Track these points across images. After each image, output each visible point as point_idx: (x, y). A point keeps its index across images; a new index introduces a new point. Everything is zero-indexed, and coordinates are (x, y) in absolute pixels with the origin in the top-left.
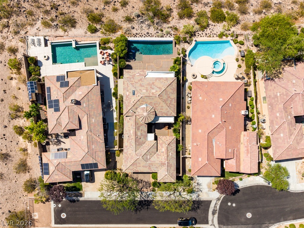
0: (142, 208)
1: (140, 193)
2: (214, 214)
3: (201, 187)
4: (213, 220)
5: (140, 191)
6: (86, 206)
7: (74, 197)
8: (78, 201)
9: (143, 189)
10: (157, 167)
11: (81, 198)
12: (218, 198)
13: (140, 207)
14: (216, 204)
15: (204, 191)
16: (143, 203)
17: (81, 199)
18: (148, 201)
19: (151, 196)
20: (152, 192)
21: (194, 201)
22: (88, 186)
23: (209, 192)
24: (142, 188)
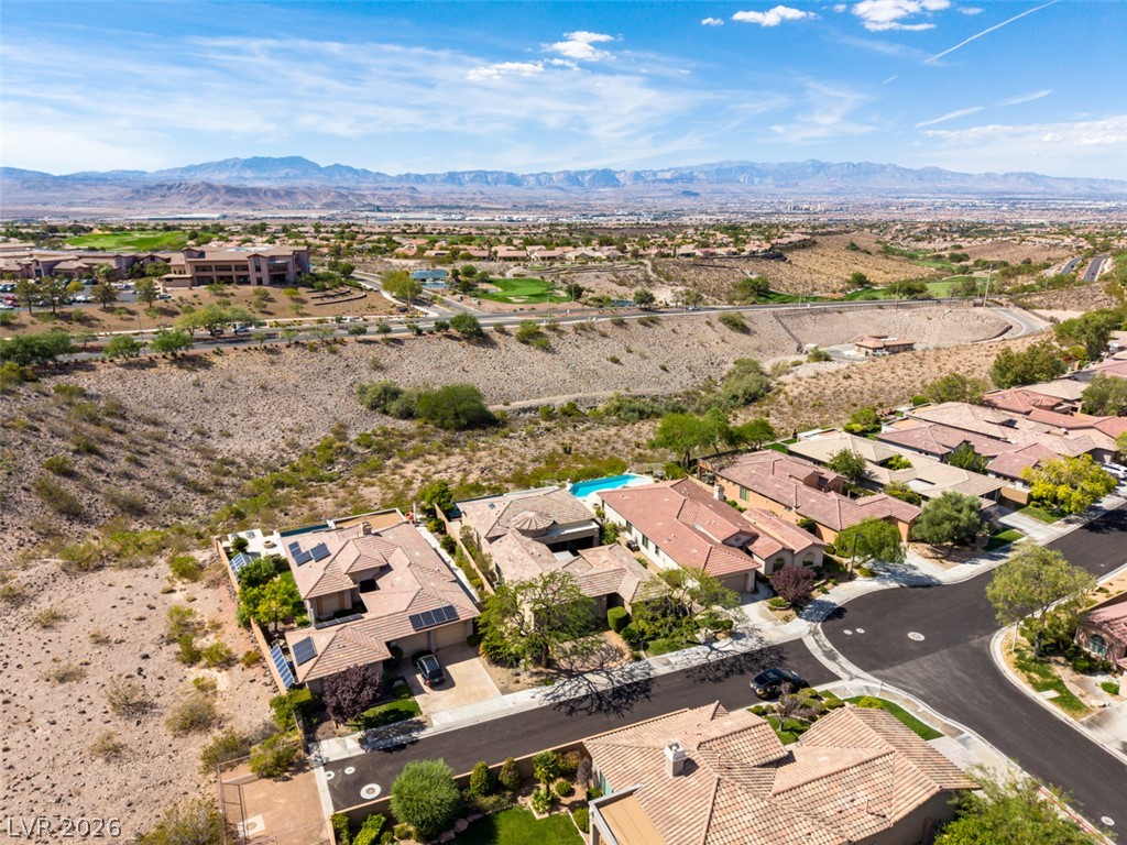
0: (630, 701)
1: (604, 675)
2: (832, 658)
3: (750, 623)
4: (843, 669)
5: (602, 670)
6: (446, 745)
7: (397, 735)
8: (415, 742)
9: (605, 665)
10: (609, 581)
11: (422, 733)
12: (810, 631)
13: (624, 700)
14: (817, 641)
15: (763, 628)
16: (625, 691)
17: (423, 735)
18: (636, 683)
19: (637, 671)
20: (636, 664)
21: (761, 650)
22: (437, 700)
23: (779, 627)
24: (602, 664)
